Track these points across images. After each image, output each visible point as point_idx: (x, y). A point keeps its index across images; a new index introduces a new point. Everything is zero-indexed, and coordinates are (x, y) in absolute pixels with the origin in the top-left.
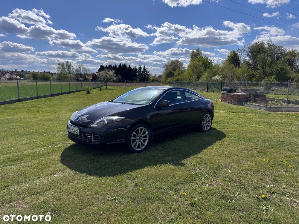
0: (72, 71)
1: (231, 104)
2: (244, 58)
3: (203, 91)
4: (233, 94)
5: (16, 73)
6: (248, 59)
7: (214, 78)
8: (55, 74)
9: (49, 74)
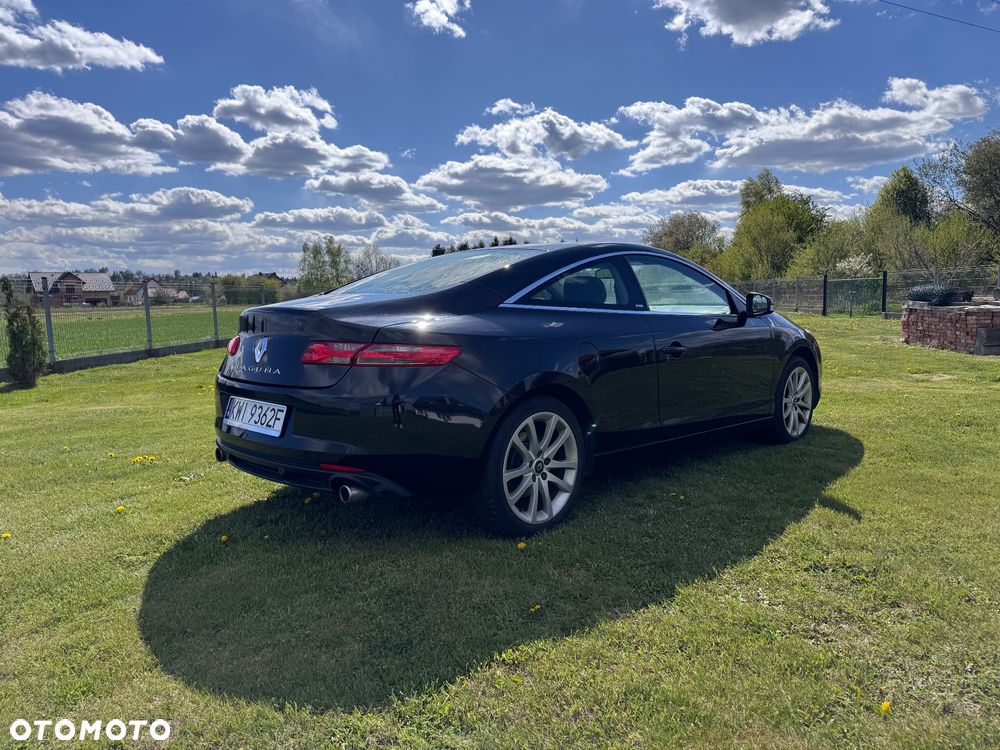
0: (347, 268)
1: (955, 349)
2: (946, 193)
3: (808, 311)
4: (961, 310)
5: (176, 280)
6: (959, 195)
7: (841, 265)
8: (295, 280)
9: (273, 281)
